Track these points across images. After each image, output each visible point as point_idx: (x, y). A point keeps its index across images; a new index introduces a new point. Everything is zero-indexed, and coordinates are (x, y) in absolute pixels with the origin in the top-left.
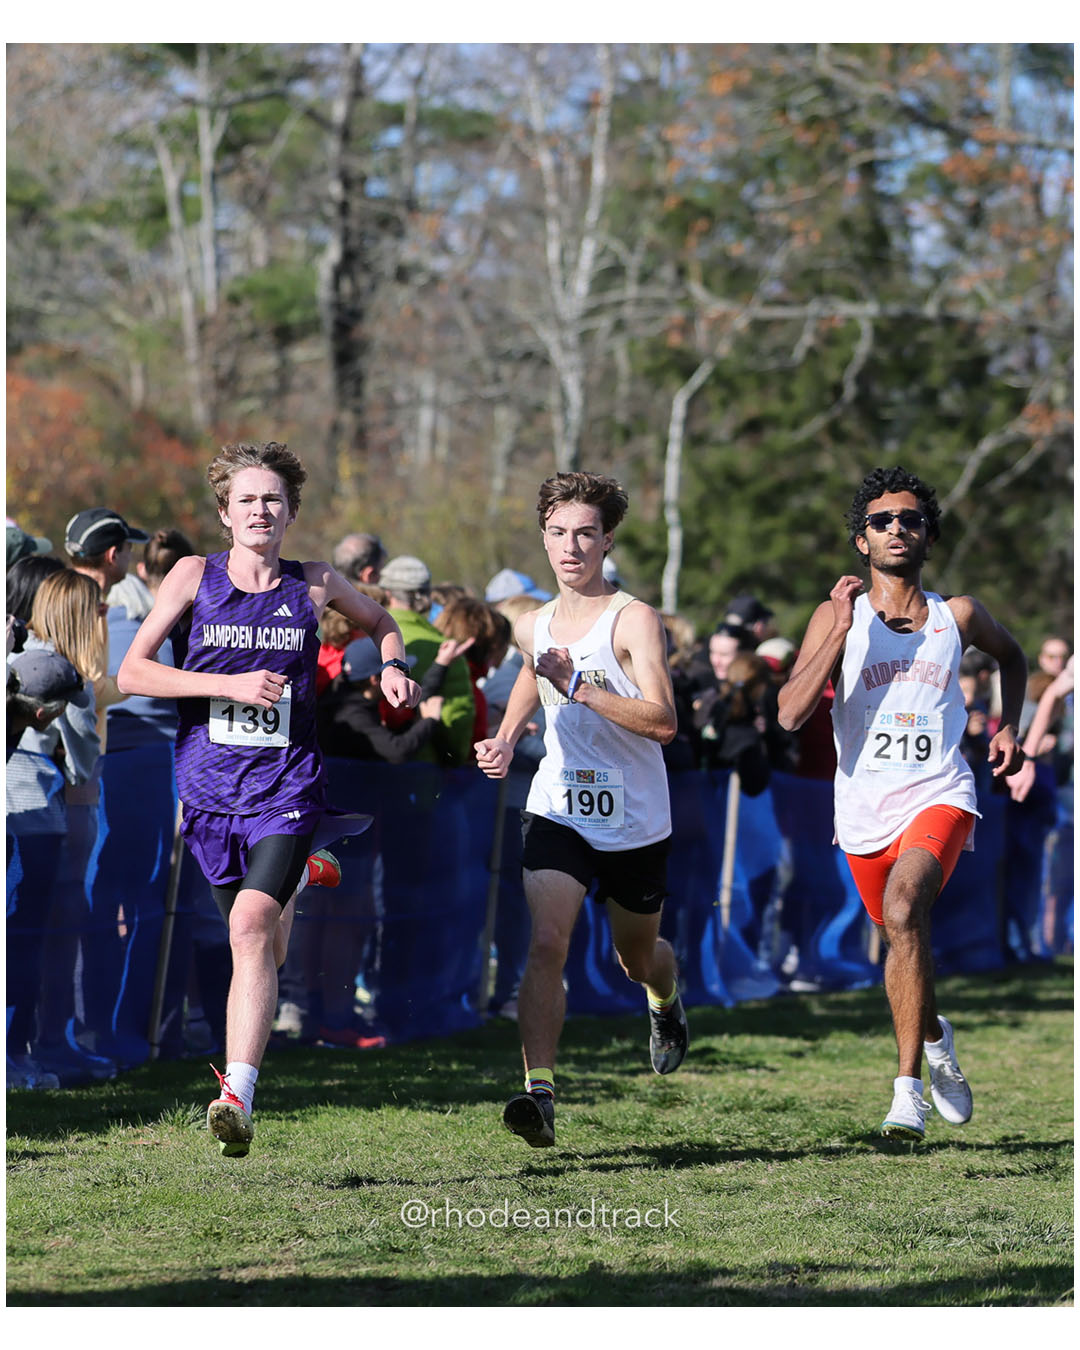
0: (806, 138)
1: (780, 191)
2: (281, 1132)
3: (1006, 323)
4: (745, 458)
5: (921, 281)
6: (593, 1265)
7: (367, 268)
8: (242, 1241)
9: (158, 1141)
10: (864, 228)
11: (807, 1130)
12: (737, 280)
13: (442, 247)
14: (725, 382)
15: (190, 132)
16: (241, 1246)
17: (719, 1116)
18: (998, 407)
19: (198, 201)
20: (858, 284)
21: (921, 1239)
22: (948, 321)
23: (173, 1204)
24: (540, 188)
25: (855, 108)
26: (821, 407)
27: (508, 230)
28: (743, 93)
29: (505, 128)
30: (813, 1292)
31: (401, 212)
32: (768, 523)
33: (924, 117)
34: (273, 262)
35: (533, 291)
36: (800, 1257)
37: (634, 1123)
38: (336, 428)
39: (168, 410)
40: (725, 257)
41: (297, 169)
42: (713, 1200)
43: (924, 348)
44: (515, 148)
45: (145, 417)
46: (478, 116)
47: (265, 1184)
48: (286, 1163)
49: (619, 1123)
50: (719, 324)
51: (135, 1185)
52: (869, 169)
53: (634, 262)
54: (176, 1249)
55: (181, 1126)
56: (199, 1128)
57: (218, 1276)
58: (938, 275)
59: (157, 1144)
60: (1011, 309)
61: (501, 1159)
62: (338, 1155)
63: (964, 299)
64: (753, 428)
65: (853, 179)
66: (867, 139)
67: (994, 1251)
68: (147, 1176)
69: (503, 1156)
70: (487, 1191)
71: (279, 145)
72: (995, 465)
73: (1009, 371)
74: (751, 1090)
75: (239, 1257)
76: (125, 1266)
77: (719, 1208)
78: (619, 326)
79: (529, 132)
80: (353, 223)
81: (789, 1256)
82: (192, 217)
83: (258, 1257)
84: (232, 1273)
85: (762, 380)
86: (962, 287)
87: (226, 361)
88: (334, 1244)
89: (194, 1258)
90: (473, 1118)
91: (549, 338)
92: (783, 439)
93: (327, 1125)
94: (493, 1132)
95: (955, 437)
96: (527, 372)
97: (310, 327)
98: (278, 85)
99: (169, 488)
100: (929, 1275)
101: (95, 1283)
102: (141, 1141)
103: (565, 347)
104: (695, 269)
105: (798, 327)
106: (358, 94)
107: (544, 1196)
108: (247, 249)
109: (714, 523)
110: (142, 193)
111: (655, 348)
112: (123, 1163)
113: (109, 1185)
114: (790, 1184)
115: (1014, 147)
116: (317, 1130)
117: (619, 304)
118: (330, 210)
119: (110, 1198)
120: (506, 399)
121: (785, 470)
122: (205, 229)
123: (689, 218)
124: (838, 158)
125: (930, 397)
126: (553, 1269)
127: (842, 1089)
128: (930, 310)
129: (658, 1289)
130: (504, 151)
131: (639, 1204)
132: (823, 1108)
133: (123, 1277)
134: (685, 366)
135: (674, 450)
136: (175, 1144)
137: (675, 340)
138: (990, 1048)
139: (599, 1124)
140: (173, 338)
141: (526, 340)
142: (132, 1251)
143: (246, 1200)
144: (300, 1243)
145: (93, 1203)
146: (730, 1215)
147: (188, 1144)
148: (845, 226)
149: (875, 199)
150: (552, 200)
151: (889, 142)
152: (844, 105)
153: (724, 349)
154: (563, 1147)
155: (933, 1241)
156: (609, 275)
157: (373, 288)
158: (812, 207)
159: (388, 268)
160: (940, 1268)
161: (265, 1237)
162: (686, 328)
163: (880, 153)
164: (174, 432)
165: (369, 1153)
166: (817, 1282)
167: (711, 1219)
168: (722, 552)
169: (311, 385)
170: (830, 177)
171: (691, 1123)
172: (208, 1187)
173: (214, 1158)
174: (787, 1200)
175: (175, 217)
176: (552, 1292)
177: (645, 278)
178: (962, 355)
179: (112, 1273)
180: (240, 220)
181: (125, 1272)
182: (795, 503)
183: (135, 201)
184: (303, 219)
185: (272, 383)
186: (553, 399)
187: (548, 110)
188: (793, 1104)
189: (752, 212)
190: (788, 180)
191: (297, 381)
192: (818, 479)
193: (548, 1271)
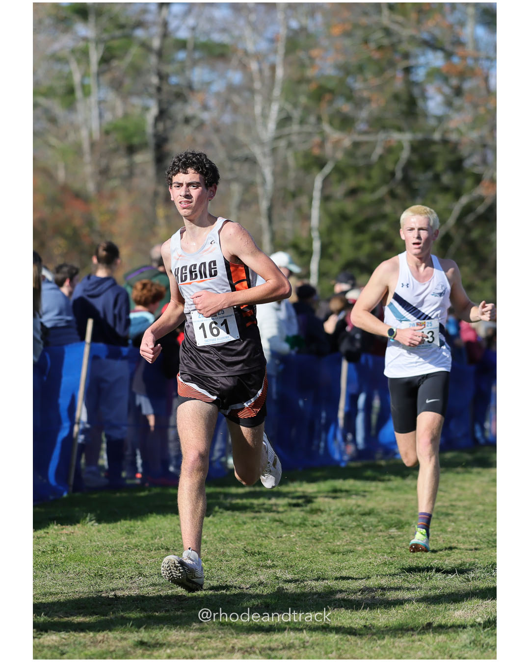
0: (377, 55)
1: (365, 80)
2: (131, 527)
3: (472, 143)
4: (349, 207)
5: (432, 122)
6: (279, 588)
7: (170, 118)
8: (113, 578)
9: (72, 531)
10: (405, 97)
11: (380, 524)
12: (345, 122)
13: (205, 108)
14: (340, 172)
15: (85, 53)
16: (112, 580)
17: (338, 518)
18: (468, 182)
19: (89, 86)
20: (403, 123)
21: (434, 575)
22: (445, 142)
23: (80, 560)
24: (251, 80)
25: (400, 42)
26: (385, 182)
27: (236, 99)
28: (347, 34)
29: (235, 51)
30: (383, 600)
31: (186, 92)
32: (360, 238)
33: (433, 45)
34: (126, 115)
35: (249, 128)
36: (376, 583)
37: (298, 521)
38: (156, 194)
39: (76, 185)
40: (339, 112)
41: (136, 71)
42: (336, 557)
43: (434, 155)
44: (240, 62)
45: (65, 189)
46: (223, 46)
47: (123, 551)
48: (134, 541)
49: (291, 521)
50: (336, 144)
51: (61, 552)
52: (408, 70)
53: (296, 114)
54: (81, 582)
55: (84, 525)
56: (92, 525)
57: (101, 595)
58: (440, 119)
59: (72, 533)
60: (474, 135)
61: (236, 539)
62: (158, 537)
63: (452, 131)
64: (353, 192)
65: (400, 75)
66: (406, 56)
67: (468, 580)
68: (67, 548)
69: (236, 537)
70: (228, 554)
71: (128, 59)
72: (468, 210)
73: (474, 165)
74: (354, 505)
75: (111, 586)
76: (56, 591)
77: (338, 562)
78: (290, 145)
79: (246, 53)
80: (164, 96)
81: (371, 583)
82: (87, 93)
83: (120, 586)
84: (108, 594)
85: (357, 170)
86: (452, 125)
87: (104, 162)
88: (156, 579)
89: (89, 587)
90: (222, 519)
91: (257, 151)
92: (367, 198)
93: (153, 523)
94: (232, 526)
95: (449, 197)
96: (246, 166)
97: (143, 146)
98: (126, 31)
99: (77, 222)
100: (438, 592)
101: (43, 599)
102: (65, 531)
103: (264, 155)
104: (325, 117)
105: (373, 145)
106: (165, 35)
107: (256, 556)
108: (113, 109)
109: (335, 237)
110: (63, 83)
111: (307, 155)
112: (56, 542)
113: (49, 552)
114: (371, 549)
115: (476, 59)
116: (148, 526)
117: (289, 135)
118: (153, 90)
119: (50, 558)
120: (236, 179)
121: (369, 212)
122: (93, 100)
123: (321, 93)
124: (392, 64)
125: (437, 178)
126: (260, 591)
127: (397, 505)
128: (437, 136)
129: (309, 599)
130: (234, 62)
131: (300, 559)
132: (388, 513)
133: (56, 596)
134: (320, 163)
135: (316, 203)
136: (81, 532)
137: (316, 152)
138: (466, 485)
139: (281, 521)
140: (78, 150)
141: (245, 152)
142: (60, 583)
143: (114, 559)
144: (140, 579)
145: (41, 561)
146: (343, 564)
147: (86, 532)
148: (396, 97)
149: (410, 84)
150: (257, 85)
151: (416, 56)
152: (395, 39)
153: (340, 155)
154: (265, 533)
155: (439, 576)
156: (285, 121)
157: (173, 127)
158: (380, 88)
159: (180, 117)
160: (443, 588)
161: (123, 576)
162: (321, 145)
163: (412, 62)
164: (79, 196)
165: (173, 536)
166: (384, 596)
167: (334, 566)
168: (339, 251)
169: (143, 173)
170: (389, 73)
171: (325, 521)
172: (96, 553)
173: (100, 539)
174: (370, 557)
175: (79, 94)
176: (259, 601)
177: (302, 122)
178: (452, 158)
179: (51, 594)
180: (110, 96)
181: (57, 593)
182: (373, 228)
183: (60, 85)
184: (139, 94)
185: (125, 172)
186: (258, 179)
187: (255, 43)
188: (373, 511)
189: (351, 90)
190: (369, 75)
191: (137, 171)
192: (384, 217)
193: (258, 591)
